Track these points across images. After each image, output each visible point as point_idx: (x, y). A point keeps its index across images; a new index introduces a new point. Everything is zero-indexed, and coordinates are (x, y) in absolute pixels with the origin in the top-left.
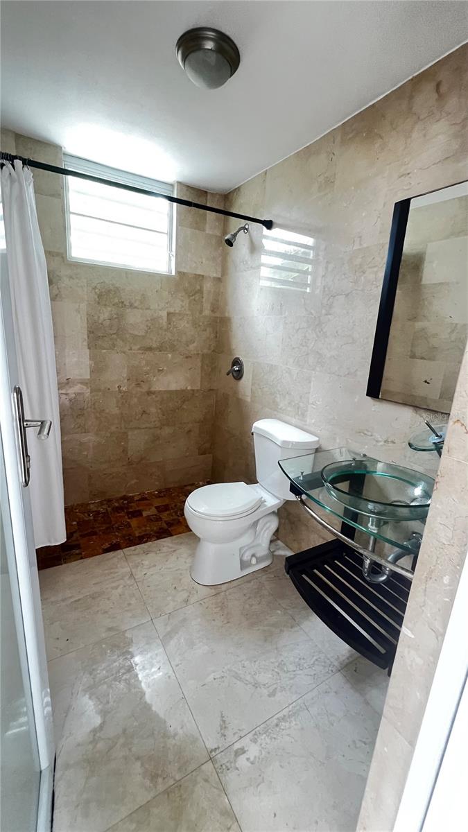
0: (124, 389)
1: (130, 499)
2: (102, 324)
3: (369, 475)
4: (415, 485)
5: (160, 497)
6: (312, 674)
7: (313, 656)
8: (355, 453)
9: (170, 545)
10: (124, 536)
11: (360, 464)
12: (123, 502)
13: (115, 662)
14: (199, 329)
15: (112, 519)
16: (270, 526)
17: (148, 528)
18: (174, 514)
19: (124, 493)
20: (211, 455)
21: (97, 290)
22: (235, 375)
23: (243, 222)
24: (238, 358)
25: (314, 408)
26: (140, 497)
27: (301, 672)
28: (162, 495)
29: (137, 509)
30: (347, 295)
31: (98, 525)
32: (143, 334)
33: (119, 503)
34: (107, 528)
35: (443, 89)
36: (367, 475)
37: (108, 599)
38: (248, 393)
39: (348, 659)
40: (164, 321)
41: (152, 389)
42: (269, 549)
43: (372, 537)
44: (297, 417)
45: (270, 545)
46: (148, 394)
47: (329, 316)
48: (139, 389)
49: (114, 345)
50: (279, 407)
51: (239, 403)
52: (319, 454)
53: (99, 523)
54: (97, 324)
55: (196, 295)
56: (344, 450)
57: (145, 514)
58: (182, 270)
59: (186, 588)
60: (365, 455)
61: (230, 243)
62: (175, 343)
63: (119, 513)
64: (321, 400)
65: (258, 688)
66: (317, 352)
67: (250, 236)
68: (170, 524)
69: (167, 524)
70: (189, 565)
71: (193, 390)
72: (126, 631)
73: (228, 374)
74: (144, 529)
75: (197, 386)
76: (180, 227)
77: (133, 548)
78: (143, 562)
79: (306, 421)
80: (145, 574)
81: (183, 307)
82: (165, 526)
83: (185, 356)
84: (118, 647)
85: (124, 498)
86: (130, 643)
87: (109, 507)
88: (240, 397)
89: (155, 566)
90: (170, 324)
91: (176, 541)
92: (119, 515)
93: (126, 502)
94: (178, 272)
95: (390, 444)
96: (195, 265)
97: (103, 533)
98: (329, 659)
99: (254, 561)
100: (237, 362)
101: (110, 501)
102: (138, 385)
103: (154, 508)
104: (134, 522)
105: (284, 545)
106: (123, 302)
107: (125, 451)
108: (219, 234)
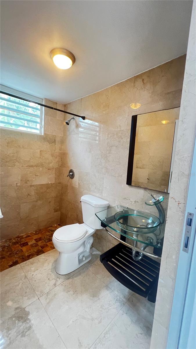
0: (19, 185)
1: (22, 237)
2: (9, 155)
3: (130, 216)
4: (149, 219)
5: (36, 234)
6: (115, 307)
7: (115, 299)
8: (124, 207)
9: (44, 257)
10: (19, 257)
11: (126, 212)
12: (17, 240)
13: (21, 326)
14: (54, 157)
15: (12, 248)
16: (90, 242)
17: (32, 251)
18: (44, 242)
19: (18, 235)
20: (60, 212)
21: (7, 141)
22: (71, 176)
23: (73, 116)
24: (72, 170)
25: (106, 190)
26: (26, 235)
27: (110, 308)
28: (37, 233)
29: (26, 242)
30: (116, 146)
31: (5, 253)
32: (29, 160)
33: (15, 240)
34: (10, 254)
35: (145, 82)
36: (129, 216)
37: (14, 292)
38: (77, 184)
39: (129, 296)
40: (38, 155)
41: (33, 184)
42: (90, 252)
43: (135, 241)
44: (99, 194)
45: (90, 250)
46: (31, 186)
47: (110, 154)
48: (26, 184)
49: (15, 165)
50: (91, 190)
51: (73, 188)
52: (109, 209)
53: (6, 252)
54: (6, 155)
55: (53, 144)
56: (119, 206)
57: (29, 244)
58: (47, 133)
59: (54, 278)
60: (127, 208)
61: (68, 124)
62: (44, 163)
63: (16, 245)
64: (108, 186)
65: (94, 321)
66: (106, 168)
67: (76, 121)
68: (42, 247)
69: (41, 247)
70: (54, 266)
71: (51, 184)
72: (25, 307)
73: (67, 176)
74: (30, 251)
75: (53, 182)
76: (45, 116)
77: (25, 262)
78: (31, 269)
79: (102, 195)
80: (33, 275)
81: (47, 148)
82: (40, 248)
83: (48, 169)
84: (22, 318)
85: (18, 237)
86: (28, 314)
87: (10, 243)
88: (73, 186)
89: (37, 270)
90: (41, 155)
91: (47, 256)
92: (15, 246)
93: (19, 239)
94: (45, 134)
95: (137, 203)
96: (52, 131)
97: (8, 257)
98: (121, 299)
99: (84, 259)
100: (71, 171)
101: (10, 239)
102: (26, 183)
103: (34, 240)
104: (24, 249)
105: (95, 249)
106: (19, 146)
107: (19, 213)
108: (62, 119)
